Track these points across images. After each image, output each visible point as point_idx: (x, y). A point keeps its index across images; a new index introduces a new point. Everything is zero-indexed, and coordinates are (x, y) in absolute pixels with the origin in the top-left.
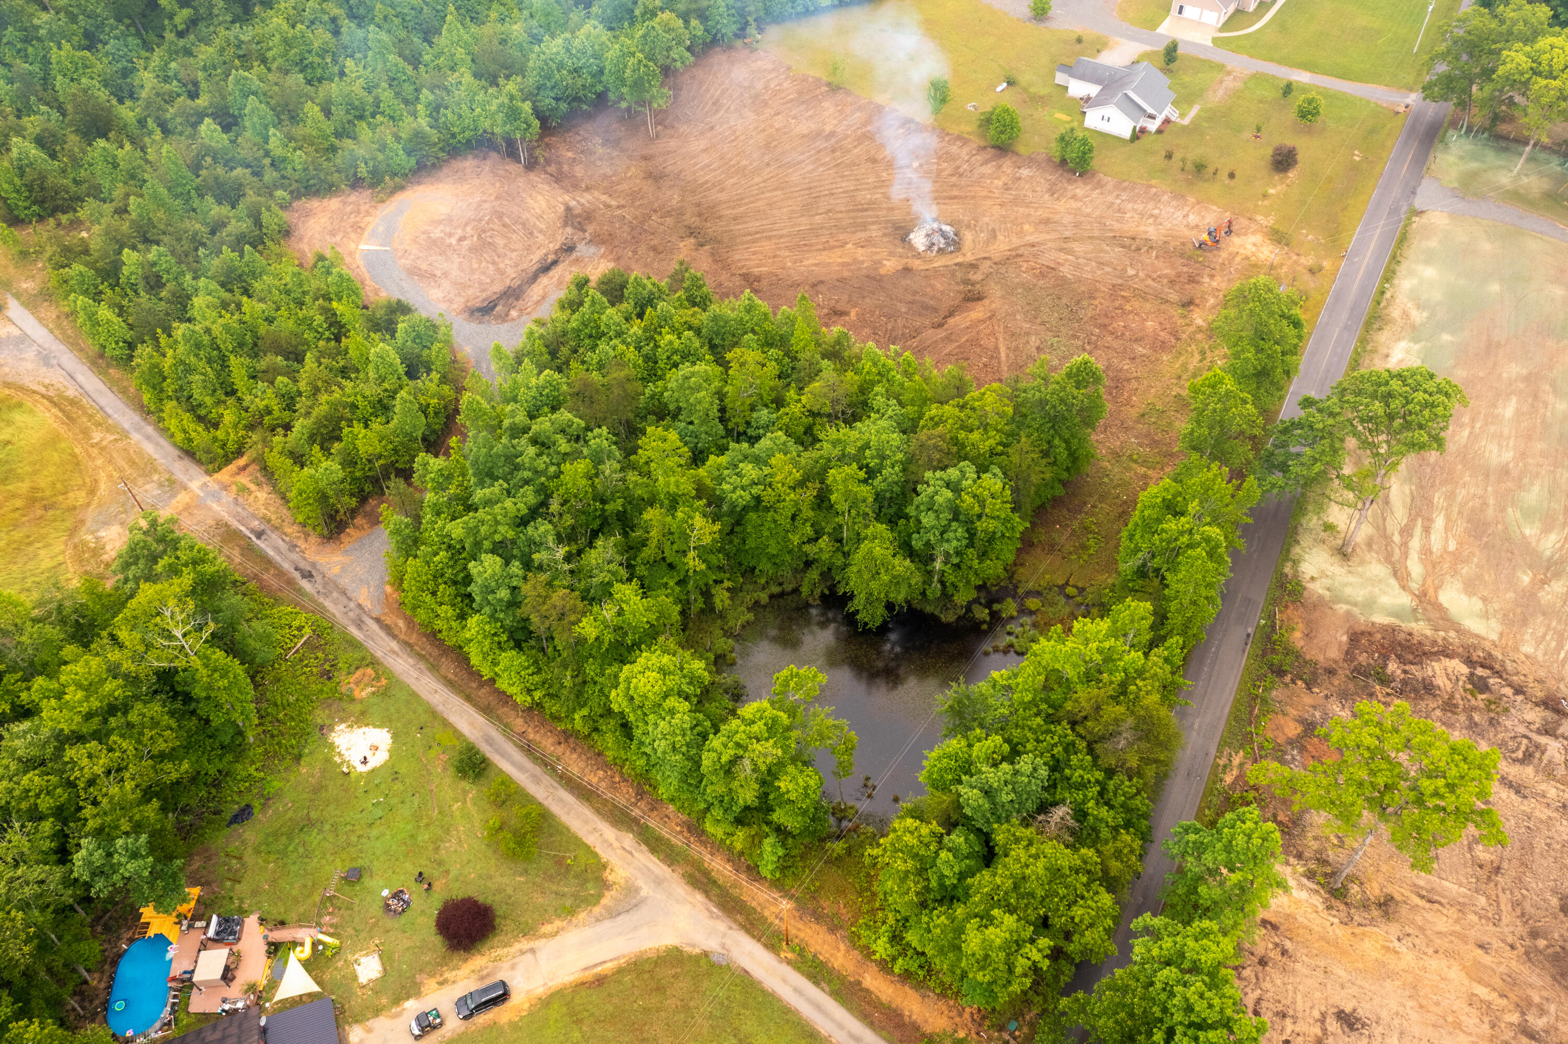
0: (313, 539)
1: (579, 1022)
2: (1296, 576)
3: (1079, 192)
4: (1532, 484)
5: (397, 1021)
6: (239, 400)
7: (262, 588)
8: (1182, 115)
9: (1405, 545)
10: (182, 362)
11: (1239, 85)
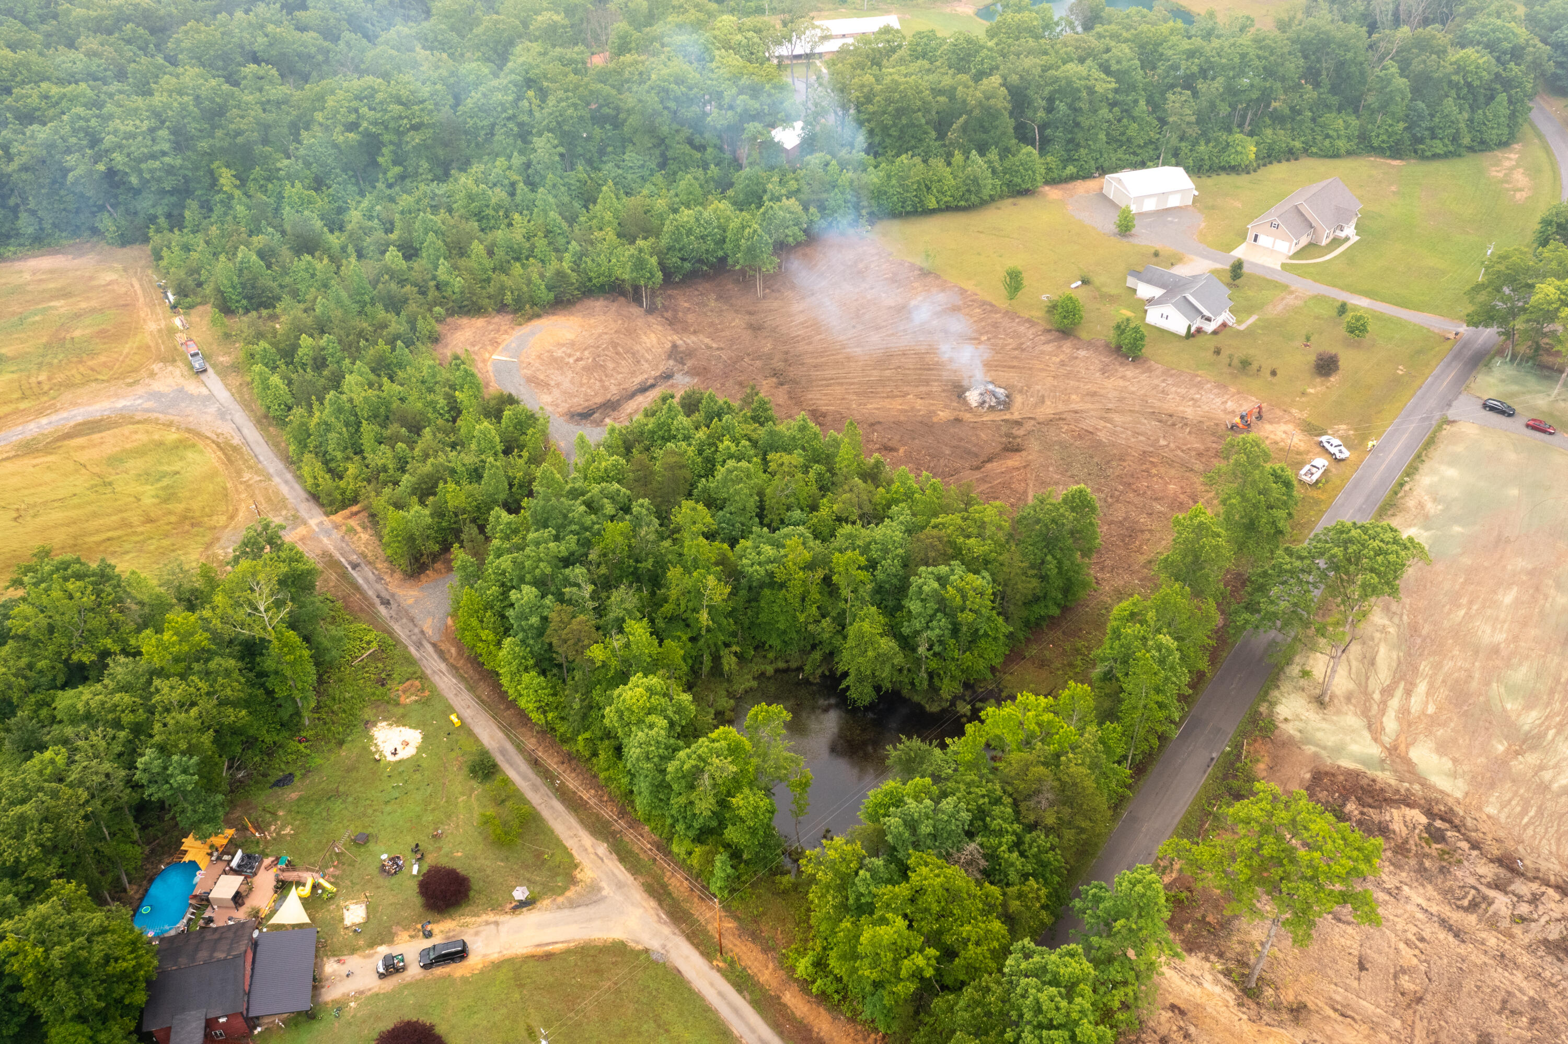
0: (398, 575)
1: (521, 986)
2: (1271, 714)
3: (1129, 374)
4: (1520, 664)
5: (368, 961)
6: (364, 458)
7: (346, 608)
8: (1239, 322)
9: (1384, 703)
10: (326, 423)
11: (1299, 303)
